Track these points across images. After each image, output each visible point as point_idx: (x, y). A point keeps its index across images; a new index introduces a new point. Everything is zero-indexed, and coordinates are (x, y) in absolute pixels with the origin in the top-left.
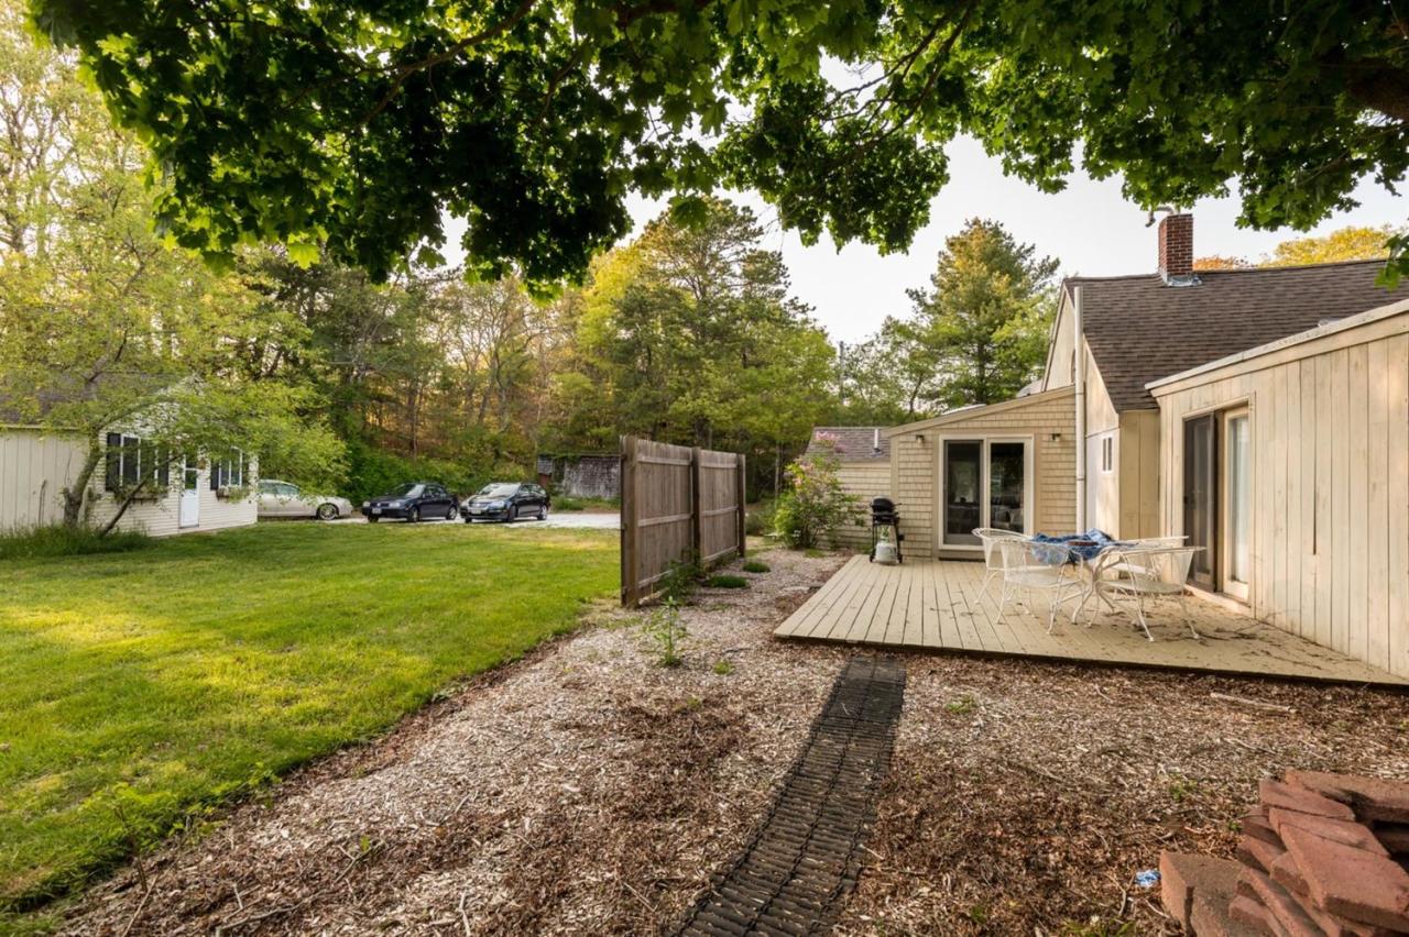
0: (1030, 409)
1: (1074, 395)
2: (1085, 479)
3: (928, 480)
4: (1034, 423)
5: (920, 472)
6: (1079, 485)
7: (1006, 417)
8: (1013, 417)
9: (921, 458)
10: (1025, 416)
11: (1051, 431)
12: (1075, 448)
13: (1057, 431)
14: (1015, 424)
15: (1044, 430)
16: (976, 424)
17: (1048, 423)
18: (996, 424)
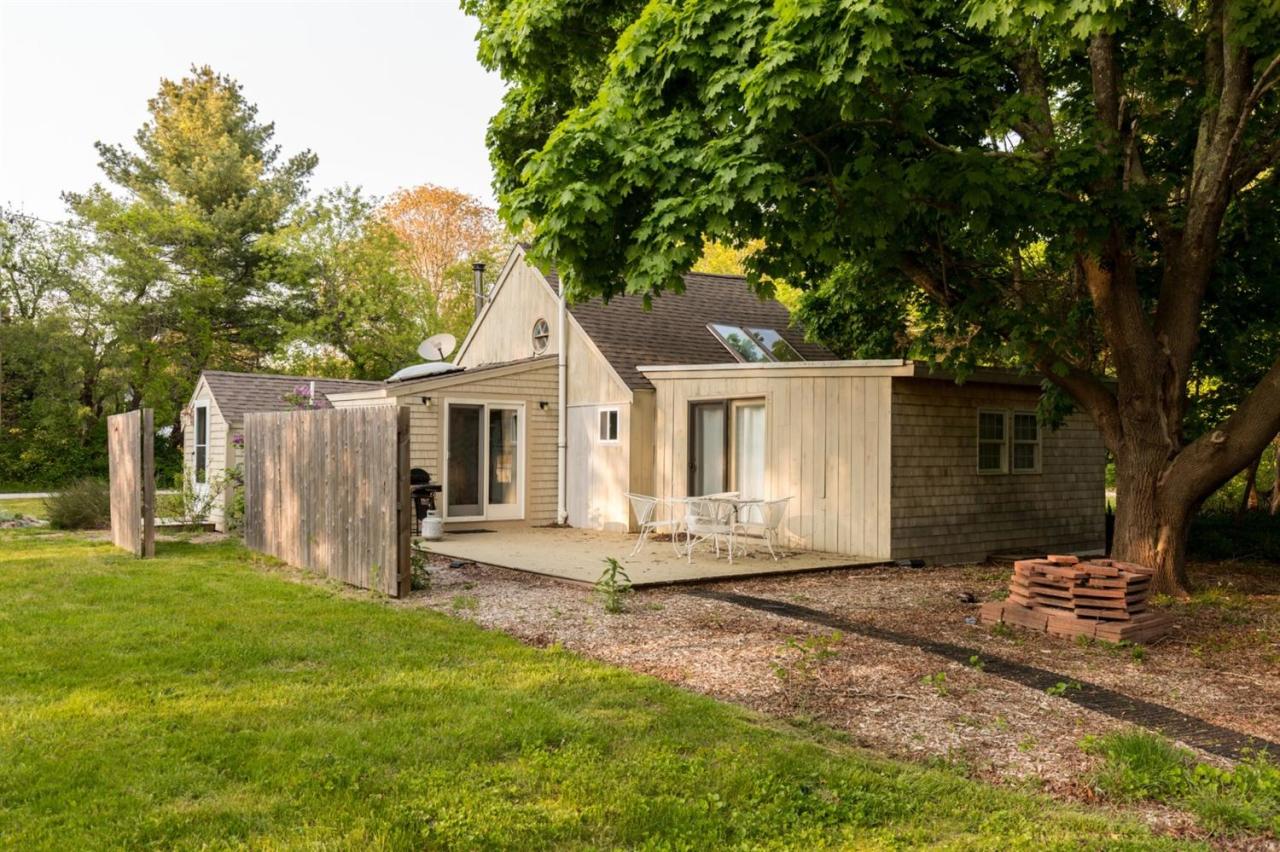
0: (523, 377)
1: (557, 366)
2: (566, 447)
3: (434, 447)
4: (526, 391)
5: (426, 439)
6: (561, 451)
7: (503, 382)
8: (509, 383)
9: (426, 423)
10: (519, 384)
11: (539, 399)
12: (557, 416)
13: (544, 400)
14: (511, 390)
15: (534, 399)
16: (479, 389)
17: (537, 392)
18: (494, 390)
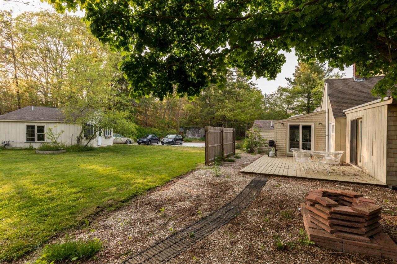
0: (313, 117)
1: (325, 113)
2: (328, 135)
3: (285, 135)
4: (314, 120)
5: (282, 133)
6: (327, 137)
7: (306, 118)
8: (308, 118)
9: (283, 129)
10: (312, 118)
11: (319, 122)
12: (326, 127)
13: (321, 122)
14: (309, 120)
15: (317, 122)
16: (298, 120)
17: (318, 120)
18: (303, 120)
